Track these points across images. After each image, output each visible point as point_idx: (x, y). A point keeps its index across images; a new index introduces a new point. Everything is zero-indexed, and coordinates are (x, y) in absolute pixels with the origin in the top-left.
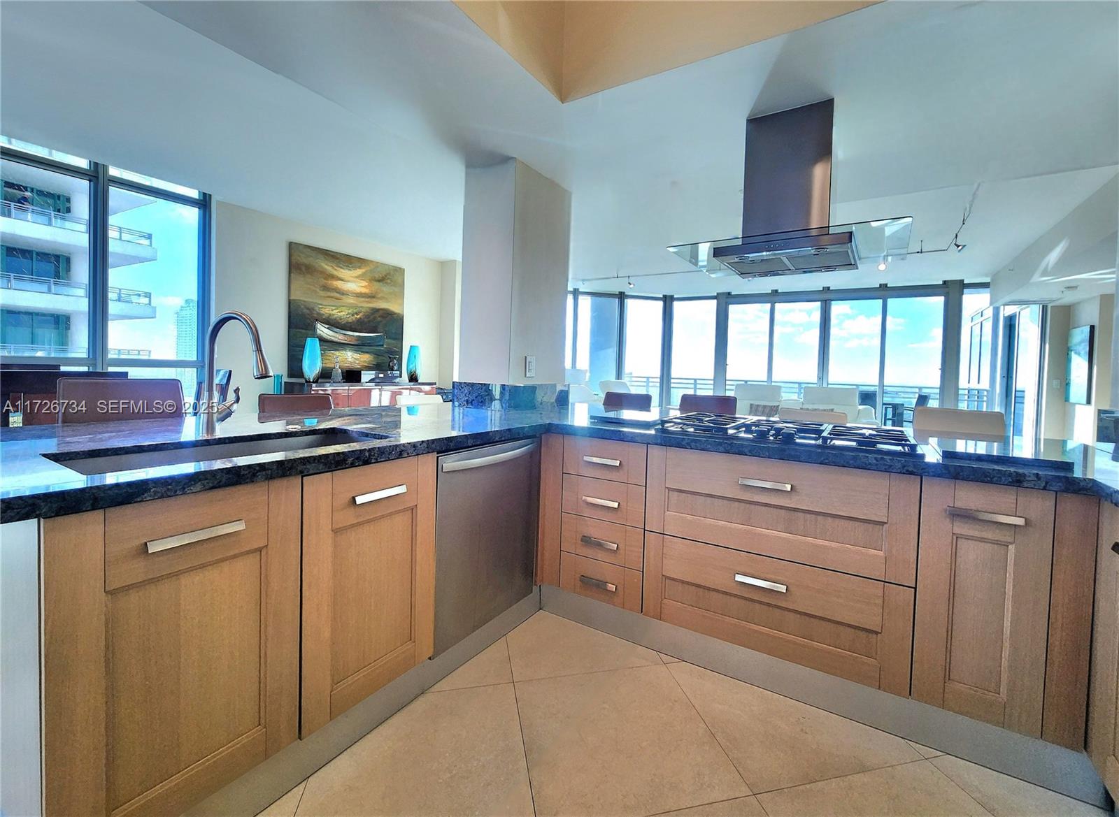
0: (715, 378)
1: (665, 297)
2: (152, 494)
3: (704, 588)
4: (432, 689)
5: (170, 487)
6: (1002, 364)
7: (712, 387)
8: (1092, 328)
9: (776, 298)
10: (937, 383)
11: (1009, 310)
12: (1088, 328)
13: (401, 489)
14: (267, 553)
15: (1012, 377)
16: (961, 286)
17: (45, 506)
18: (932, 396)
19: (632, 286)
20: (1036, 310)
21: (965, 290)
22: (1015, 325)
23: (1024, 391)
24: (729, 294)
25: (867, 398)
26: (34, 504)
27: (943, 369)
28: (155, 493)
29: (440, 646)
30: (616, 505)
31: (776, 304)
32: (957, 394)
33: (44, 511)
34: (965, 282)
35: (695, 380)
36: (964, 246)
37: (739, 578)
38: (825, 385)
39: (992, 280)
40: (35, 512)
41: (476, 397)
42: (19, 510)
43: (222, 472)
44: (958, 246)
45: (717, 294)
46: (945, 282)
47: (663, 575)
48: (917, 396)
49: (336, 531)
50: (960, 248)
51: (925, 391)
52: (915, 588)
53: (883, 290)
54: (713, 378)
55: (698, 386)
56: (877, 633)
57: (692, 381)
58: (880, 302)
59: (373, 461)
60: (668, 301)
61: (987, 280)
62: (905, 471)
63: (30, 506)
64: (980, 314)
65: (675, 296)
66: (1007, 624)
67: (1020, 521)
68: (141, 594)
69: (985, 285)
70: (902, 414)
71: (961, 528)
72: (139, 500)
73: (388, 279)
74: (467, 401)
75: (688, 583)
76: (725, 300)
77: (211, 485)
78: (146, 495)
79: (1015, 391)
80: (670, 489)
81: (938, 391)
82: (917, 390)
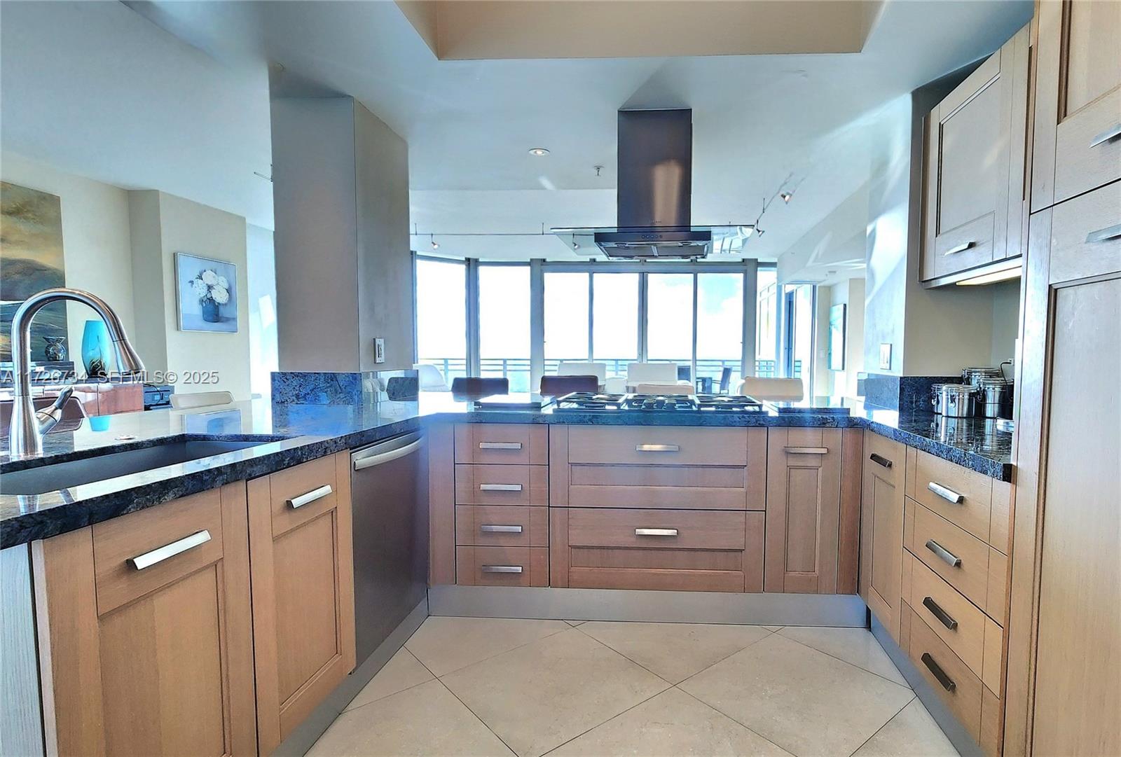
0: (531, 357)
1: (468, 260)
2: (135, 505)
3: (608, 548)
4: (349, 708)
5: (148, 497)
6: (785, 338)
7: (529, 368)
8: (845, 305)
9: (594, 268)
10: (739, 357)
11: (789, 288)
12: (842, 307)
13: (327, 489)
14: (223, 565)
15: (791, 349)
16: (758, 264)
17: (51, 523)
18: (734, 369)
19: (436, 247)
20: (808, 288)
21: (759, 268)
22: (793, 302)
23: (800, 361)
24: (544, 260)
25: (683, 372)
26: (42, 522)
27: (744, 343)
28: (138, 504)
29: (361, 657)
30: (518, 488)
31: (594, 274)
32: (754, 366)
33: (50, 528)
34: (759, 261)
35: (505, 360)
36: (763, 232)
37: (639, 531)
38: (645, 362)
39: (778, 260)
40: (44, 531)
41: (312, 390)
42: (30, 529)
43: (189, 478)
44: (759, 231)
45: (531, 260)
46: (744, 260)
47: (569, 546)
48: (722, 369)
49: (276, 539)
50: (761, 233)
51: (728, 364)
52: (765, 511)
53: (694, 265)
54: (529, 358)
55: (508, 368)
56: (741, 551)
57: (502, 362)
58: (692, 276)
59: (305, 460)
60: (472, 264)
61: (774, 260)
62: (757, 425)
63: (39, 523)
64: (767, 290)
65: (480, 260)
66: (819, 518)
67: (824, 451)
68: (123, 618)
69: (773, 265)
70: (710, 387)
71: (792, 462)
72: (125, 512)
73: (28, 211)
74: (297, 396)
75: (593, 548)
76: (539, 267)
77: (181, 493)
78: (130, 507)
79: (795, 361)
80: (572, 464)
81: (740, 363)
82: (720, 363)
